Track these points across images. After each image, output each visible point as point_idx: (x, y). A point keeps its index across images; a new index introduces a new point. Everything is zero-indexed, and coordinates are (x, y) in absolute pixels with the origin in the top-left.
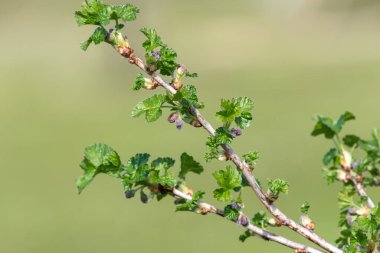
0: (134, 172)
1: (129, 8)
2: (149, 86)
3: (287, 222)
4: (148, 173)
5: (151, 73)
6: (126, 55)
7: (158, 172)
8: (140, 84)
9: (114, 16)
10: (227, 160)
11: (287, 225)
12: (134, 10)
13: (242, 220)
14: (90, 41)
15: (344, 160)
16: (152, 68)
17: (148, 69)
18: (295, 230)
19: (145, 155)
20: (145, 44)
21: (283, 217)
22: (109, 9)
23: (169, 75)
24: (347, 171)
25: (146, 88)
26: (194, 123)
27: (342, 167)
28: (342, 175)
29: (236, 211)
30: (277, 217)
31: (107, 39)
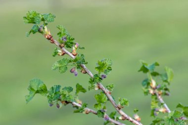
0: (53, 94)
1: (50, 15)
2: (61, 54)
3: (128, 118)
4: (60, 95)
5: (61, 47)
6: (49, 39)
7: (65, 95)
8: (56, 53)
9: (43, 20)
10: (99, 89)
11: (128, 119)
12: (53, 17)
13: (106, 118)
14: (31, 32)
15: (152, 84)
16: (62, 45)
17: (60, 46)
18: (131, 122)
19: (59, 86)
20: (58, 34)
21: (126, 116)
22: (40, 16)
23: (70, 48)
24: (154, 89)
25: (59, 55)
26: (83, 71)
27: (151, 87)
28: (152, 92)
29: (103, 113)
30: (123, 116)
31: (39, 31)
